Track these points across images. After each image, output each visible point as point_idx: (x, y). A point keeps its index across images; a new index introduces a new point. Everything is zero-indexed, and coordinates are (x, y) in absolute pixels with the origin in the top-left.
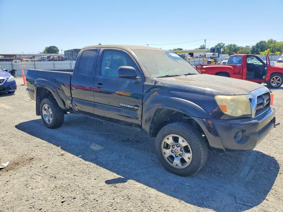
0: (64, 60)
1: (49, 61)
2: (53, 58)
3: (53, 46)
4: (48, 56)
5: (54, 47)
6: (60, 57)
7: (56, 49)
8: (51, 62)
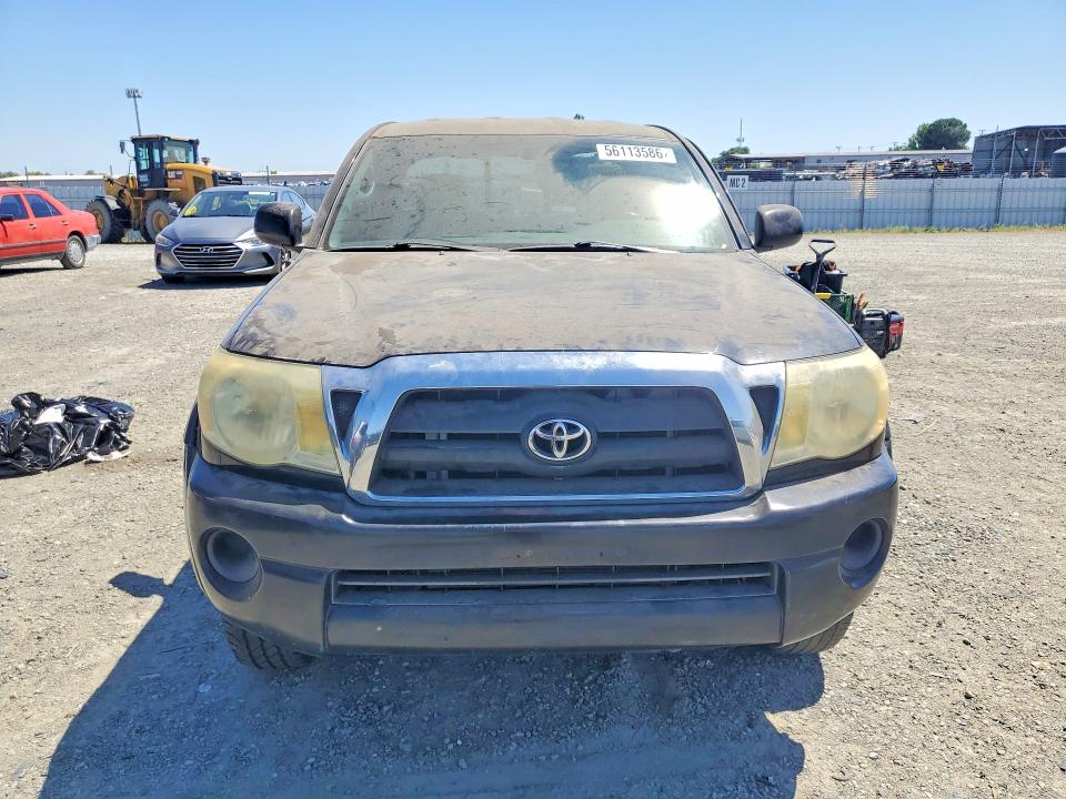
0: (956, 175)
1: (896, 177)
2: (915, 166)
3: (947, 120)
4: (894, 159)
5: (953, 123)
6: (941, 163)
7: (957, 129)
8: (903, 182)
